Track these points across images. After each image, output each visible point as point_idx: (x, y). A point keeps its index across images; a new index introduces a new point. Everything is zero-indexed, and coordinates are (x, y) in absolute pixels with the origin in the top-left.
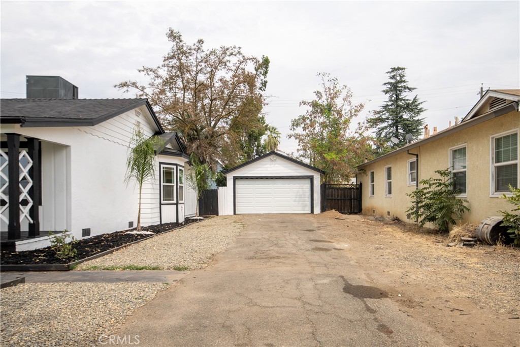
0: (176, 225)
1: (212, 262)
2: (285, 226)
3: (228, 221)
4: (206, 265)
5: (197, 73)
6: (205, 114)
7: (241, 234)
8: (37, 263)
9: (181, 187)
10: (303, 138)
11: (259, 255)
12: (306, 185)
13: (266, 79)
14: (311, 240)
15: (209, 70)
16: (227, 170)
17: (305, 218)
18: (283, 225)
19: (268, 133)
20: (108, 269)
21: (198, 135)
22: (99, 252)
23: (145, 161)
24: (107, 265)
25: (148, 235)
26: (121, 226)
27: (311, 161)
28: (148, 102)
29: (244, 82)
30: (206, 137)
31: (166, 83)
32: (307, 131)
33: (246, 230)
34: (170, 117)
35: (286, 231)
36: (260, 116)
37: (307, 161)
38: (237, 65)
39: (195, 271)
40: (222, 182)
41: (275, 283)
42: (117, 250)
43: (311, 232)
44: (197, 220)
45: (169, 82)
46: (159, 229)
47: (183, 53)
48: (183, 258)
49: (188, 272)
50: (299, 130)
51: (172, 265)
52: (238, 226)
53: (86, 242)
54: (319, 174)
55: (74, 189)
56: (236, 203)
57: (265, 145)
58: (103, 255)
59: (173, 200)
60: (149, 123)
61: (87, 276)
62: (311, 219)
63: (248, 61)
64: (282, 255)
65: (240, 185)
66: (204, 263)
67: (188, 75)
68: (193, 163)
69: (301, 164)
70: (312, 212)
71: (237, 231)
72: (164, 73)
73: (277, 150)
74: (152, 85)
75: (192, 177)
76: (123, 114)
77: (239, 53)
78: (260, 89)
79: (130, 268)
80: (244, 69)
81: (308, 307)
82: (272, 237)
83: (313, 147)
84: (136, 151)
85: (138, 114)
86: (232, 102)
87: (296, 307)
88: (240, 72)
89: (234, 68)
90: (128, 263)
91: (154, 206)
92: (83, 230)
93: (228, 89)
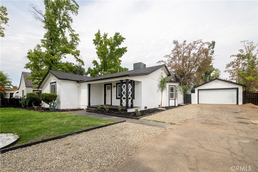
0: (175, 107)
1: (186, 123)
2: (222, 110)
3: (195, 106)
4: (183, 124)
5: (184, 53)
6: (187, 67)
7: (200, 112)
8: (131, 116)
9: (177, 94)
10: (232, 71)
11: (207, 122)
12: (235, 92)
13: (213, 50)
14: (237, 118)
15: (188, 51)
16: (195, 87)
17: (233, 107)
18: (221, 109)
19: (214, 71)
20: (149, 120)
21: (184, 75)
22: (148, 114)
23: (163, 85)
24: (149, 119)
25: (164, 110)
26: (156, 106)
27: (237, 81)
28: (165, 65)
29: (203, 53)
30: (187, 75)
31: (172, 59)
32: (235, 68)
33: (203, 111)
34: (174, 70)
35: (223, 112)
36: (211, 65)
37: (235, 81)
38: (200, 47)
39: (178, 126)
40: (193, 91)
41: (215, 138)
42: (153, 114)
43: (237, 114)
44: (182, 105)
45: (174, 58)
46: (168, 108)
47: (179, 47)
48: (174, 120)
49: (175, 126)
50: (231, 68)
51: (169, 122)
52: (199, 108)
53: (145, 110)
54: (242, 86)
55: (142, 95)
56: (199, 99)
57: (213, 76)
58: (149, 115)
59: (174, 98)
60: (166, 72)
61: (142, 122)
62: (237, 107)
63: (205, 44)
64: (219, 124)
65: (201, 93)
66: (182, 123)
67: (180, 55)
68: (182, 85)
69: (231, 82)
70: (237, 103)
71: (198, 110)
72: (172, 56)
73: (219, 78)
74: (168, 60)
75: (181, 90)
76: (157, 70)
77: (201, 42)
78: (211, 54)
79: (155, 121)
80: (203, 48)
81: (234, 156)
82: (215, 114)
83: (239, 75)
84: (161, 82)
85: (162, 70)
86: (198, 61)
87: (226, 154)
88: (201, 49)
89: (198, 48)
90: (155, 119)
91: (167, 100)
92: (145, 107)
93: (196, 56)
